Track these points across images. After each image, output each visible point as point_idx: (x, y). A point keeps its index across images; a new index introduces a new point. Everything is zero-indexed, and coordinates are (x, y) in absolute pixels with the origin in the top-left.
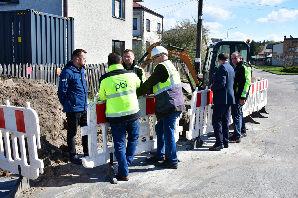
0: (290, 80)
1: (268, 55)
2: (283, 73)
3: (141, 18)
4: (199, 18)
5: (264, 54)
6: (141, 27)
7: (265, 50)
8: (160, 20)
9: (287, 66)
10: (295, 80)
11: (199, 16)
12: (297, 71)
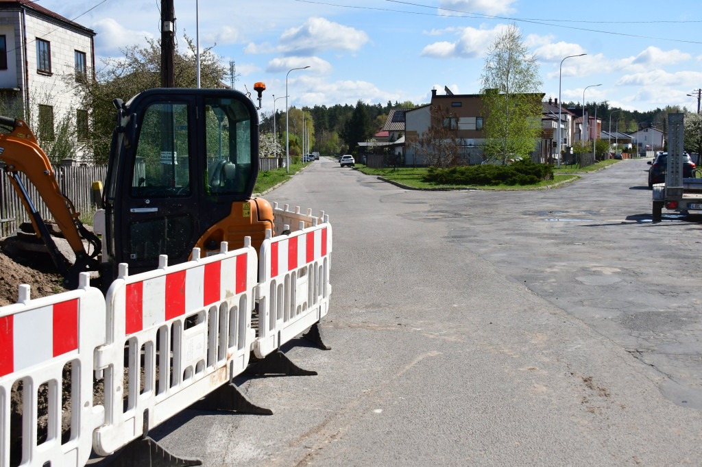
0: (439, 205)
1: (398, 139)
2: (427, 185)
3: (17, 36)
4: (166, 29)
5: (388, 135)
6: (18, 61)
7: (389, 125)
8: (83, 42)
9: (439, 165)
10: (451, 206)
11: (165, 23)
12: (462, 178)
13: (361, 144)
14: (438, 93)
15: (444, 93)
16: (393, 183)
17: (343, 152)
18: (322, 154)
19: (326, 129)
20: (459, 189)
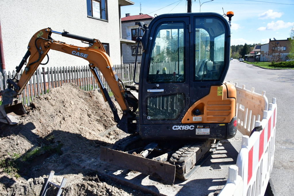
0: (281, 75)
1: (257, 54)
2: (271, 68)
5: (254, 53)
7: (255, 50)
12: (284, 65)
13: (246, 55)
14: (271, 40)
15: (273, 40)
16: (259, 67)
17: (240, 58)
18: (234, 58)
19: (235, 51)
20: (284, 69)
